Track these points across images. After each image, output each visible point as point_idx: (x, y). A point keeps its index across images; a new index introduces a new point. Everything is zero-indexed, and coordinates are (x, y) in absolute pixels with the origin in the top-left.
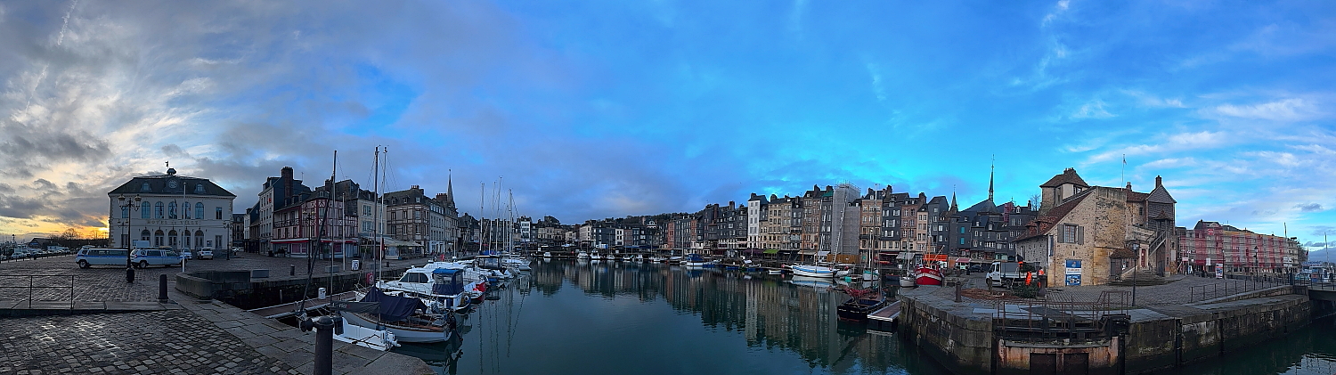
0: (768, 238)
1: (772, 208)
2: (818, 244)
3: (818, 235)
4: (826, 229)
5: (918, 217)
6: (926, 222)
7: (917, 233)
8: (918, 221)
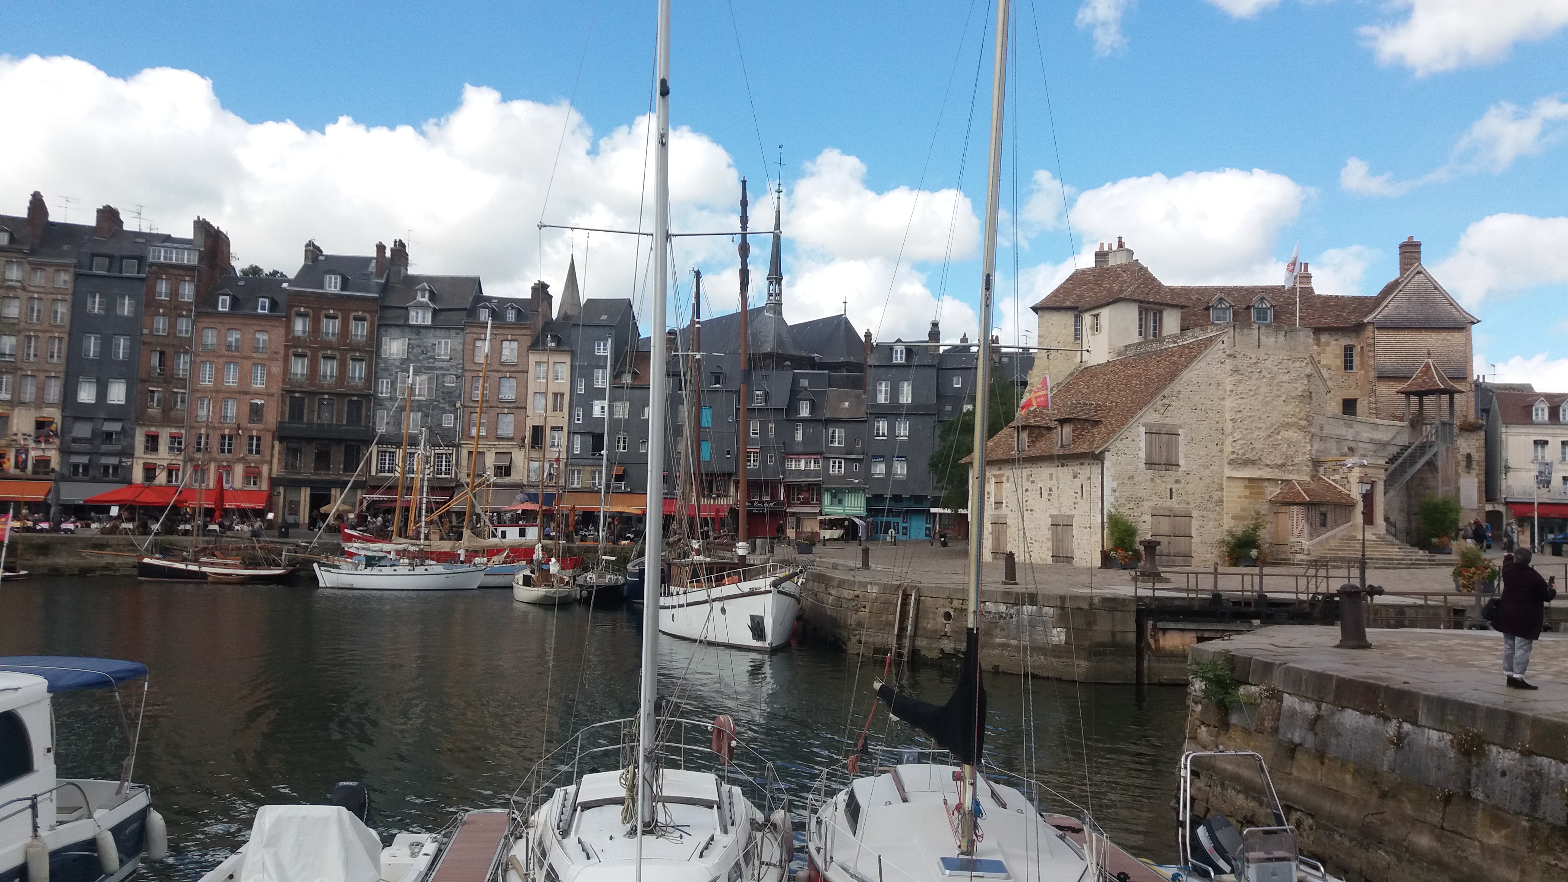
2: (54, 456)
3: (54, 414)
4: (102, 393)
5: (533, 369)
6: (565, 386)
7: (530, 423)
8: (532, 381)
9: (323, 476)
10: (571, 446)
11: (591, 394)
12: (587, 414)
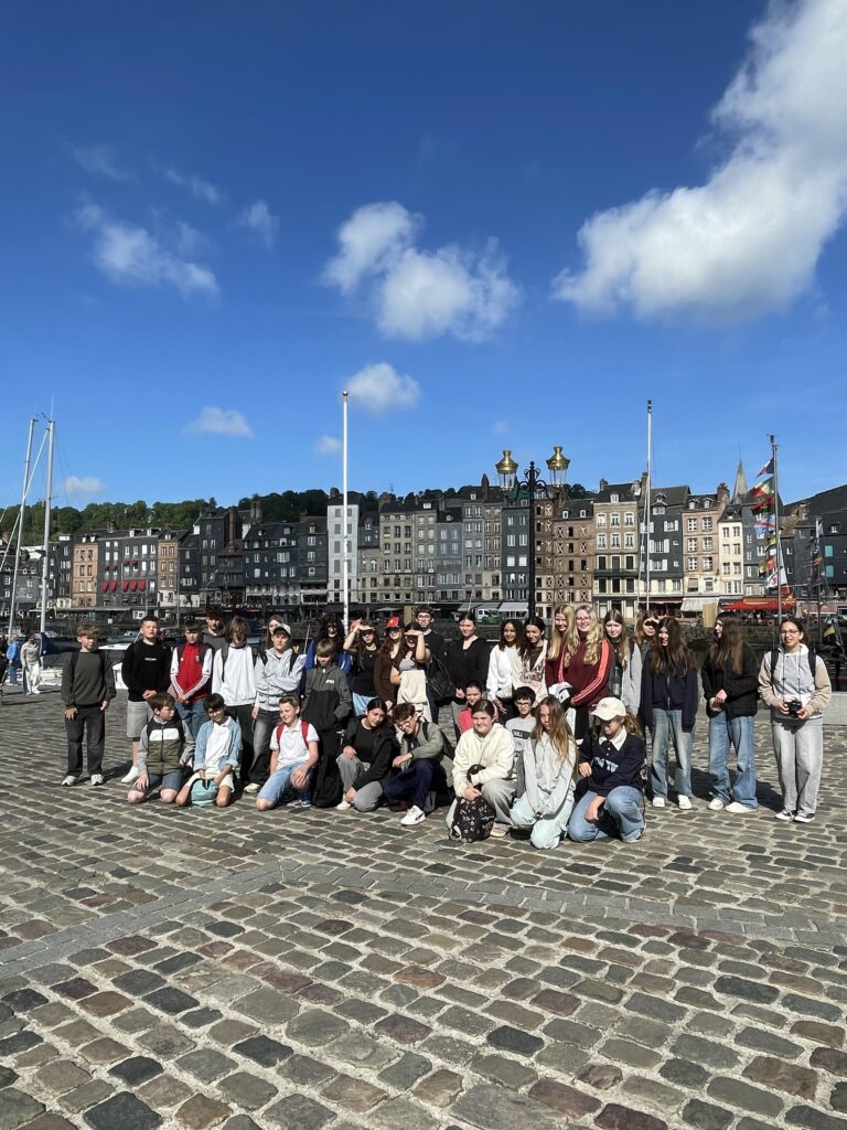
0: (381, 581)
1: (391, 521)
2: (500, 591)
3: (499, 572)
4: (517, 561)
5: (721, 531)
6: (740, 539)
7: (721, 562)
8: (722, 539)
9: (616, 595)
10: (746, 573)
11: (756, 542)
12: (754, 554)
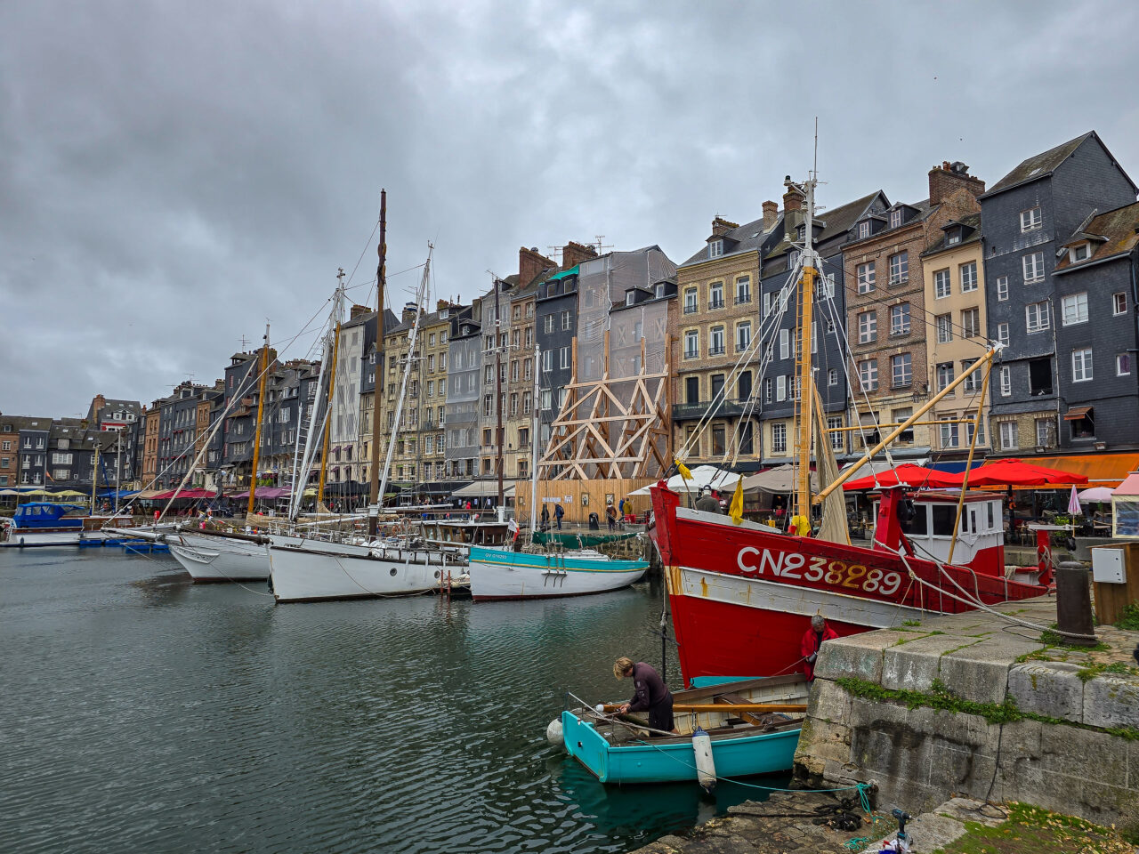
4: (555, 400)
5: (929, 282)
6: (978, 297)
7: (931, 362)
8: (933, 303)
9: (718, 460)
10: (995, 389)
11: (1022, 296)
12: (1017, 332)
